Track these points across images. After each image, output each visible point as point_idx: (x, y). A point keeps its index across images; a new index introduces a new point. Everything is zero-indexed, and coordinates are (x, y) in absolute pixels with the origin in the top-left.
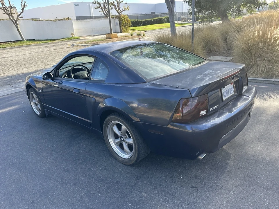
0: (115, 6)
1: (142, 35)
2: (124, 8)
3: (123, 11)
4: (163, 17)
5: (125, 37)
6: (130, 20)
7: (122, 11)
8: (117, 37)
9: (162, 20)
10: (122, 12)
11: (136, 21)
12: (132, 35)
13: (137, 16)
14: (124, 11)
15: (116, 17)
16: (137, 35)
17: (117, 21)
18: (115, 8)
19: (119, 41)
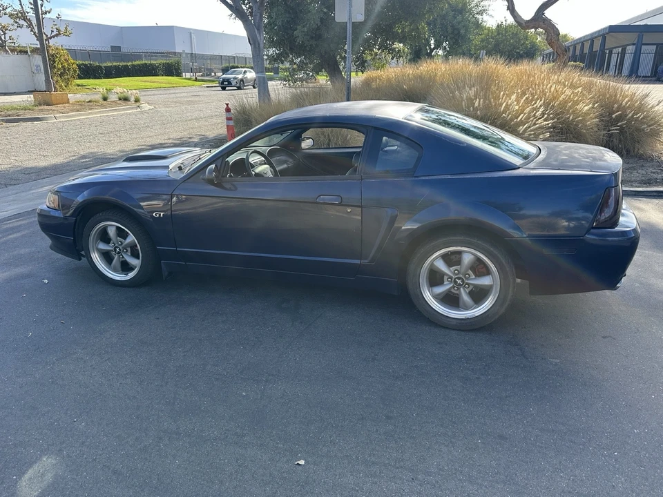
0: (29, 20)
1: (133, 99)
2: (55, 30)
3: (54, 37)
4: (156, 60)
5: (90, 102)
6: (73, 61)
7: (49, 36)
8: (68, 103)
9: (153, 69)
10: (51, 38)
11: (85, 65)
12: (105, 99)
13: (89, 54)
14: (57, 35)
15: (34, 51)
16: (120, 99)
17: (38, 60)
18: (30, 25)
19: (78, 111)
